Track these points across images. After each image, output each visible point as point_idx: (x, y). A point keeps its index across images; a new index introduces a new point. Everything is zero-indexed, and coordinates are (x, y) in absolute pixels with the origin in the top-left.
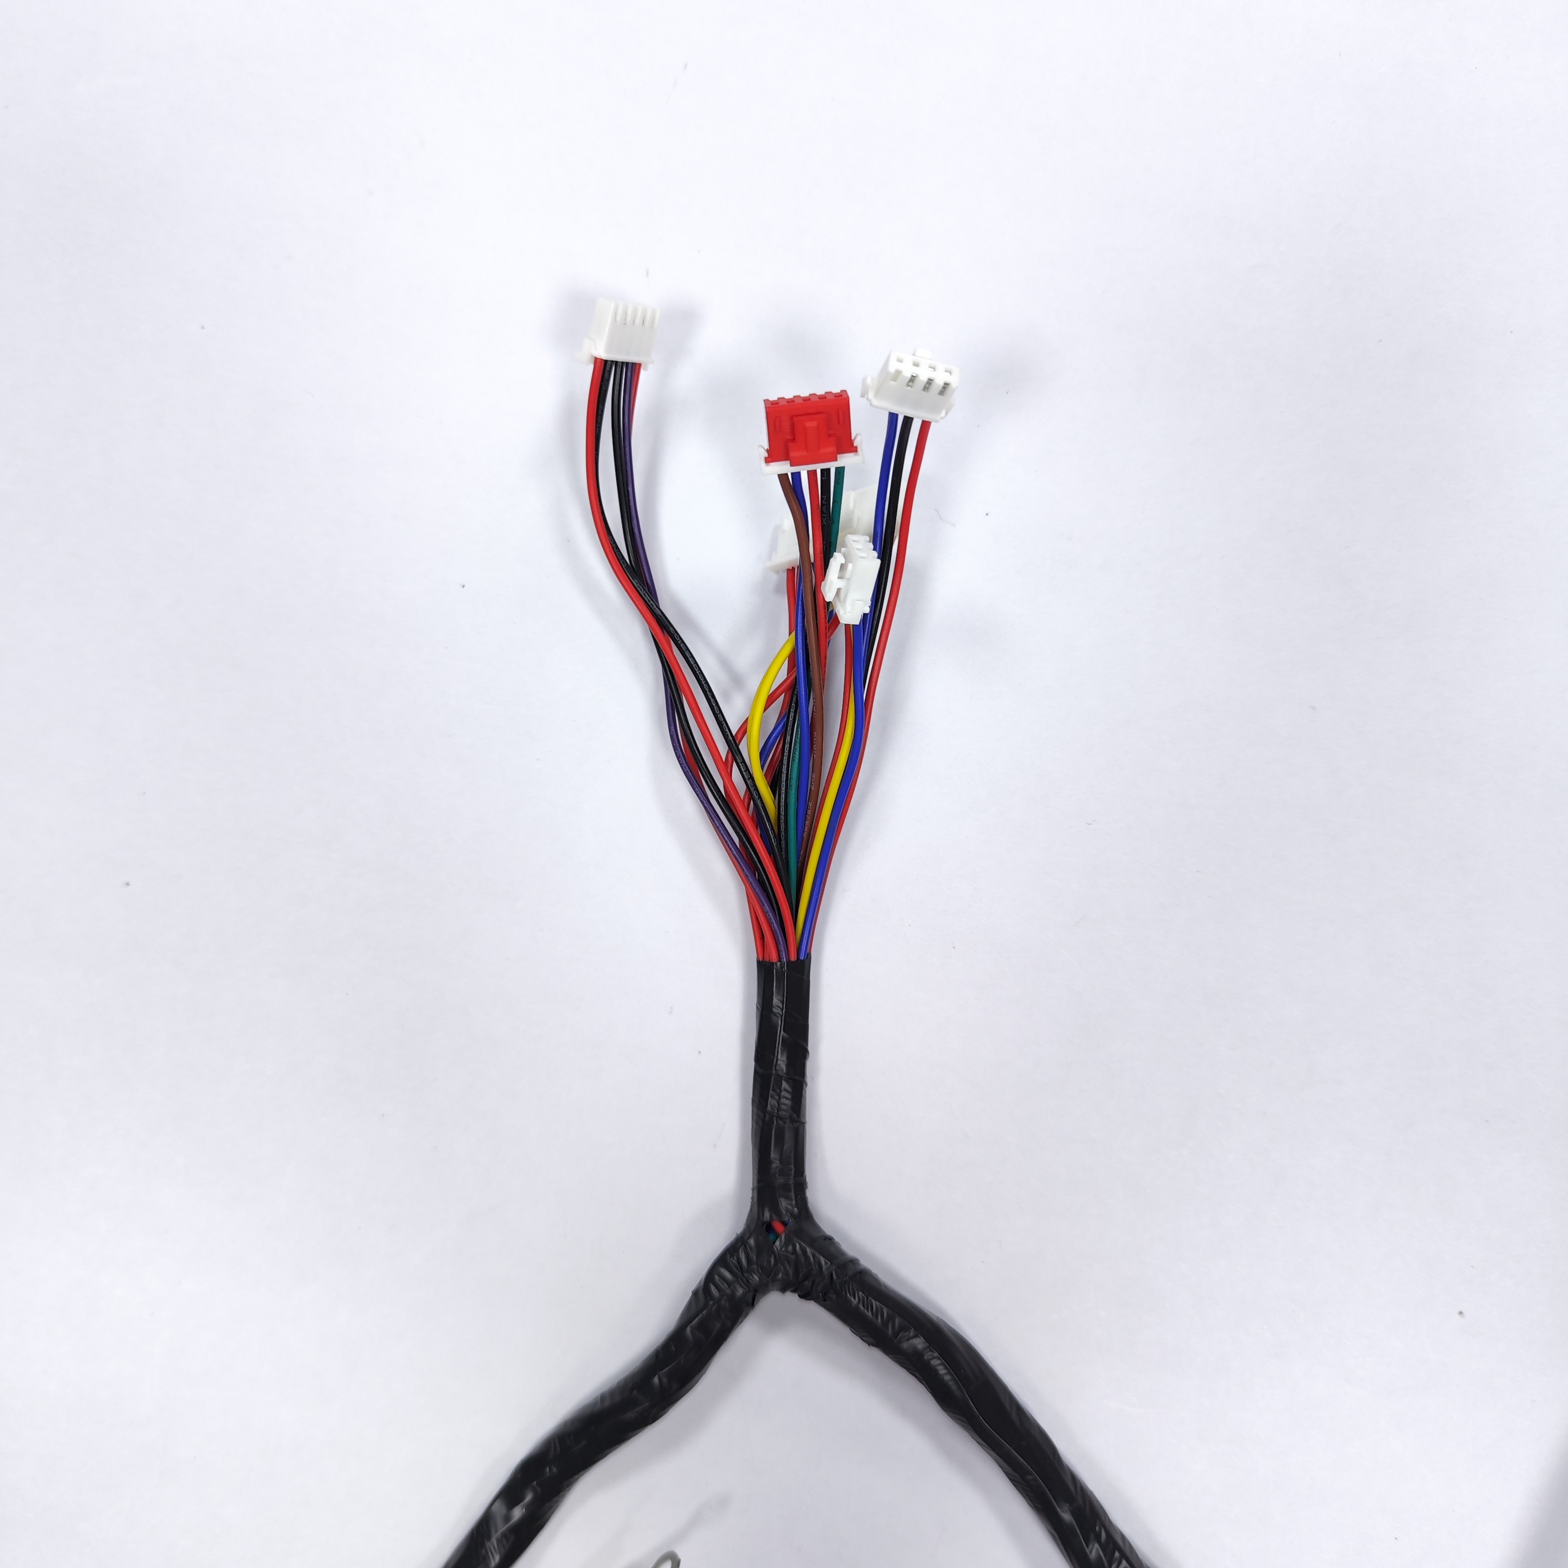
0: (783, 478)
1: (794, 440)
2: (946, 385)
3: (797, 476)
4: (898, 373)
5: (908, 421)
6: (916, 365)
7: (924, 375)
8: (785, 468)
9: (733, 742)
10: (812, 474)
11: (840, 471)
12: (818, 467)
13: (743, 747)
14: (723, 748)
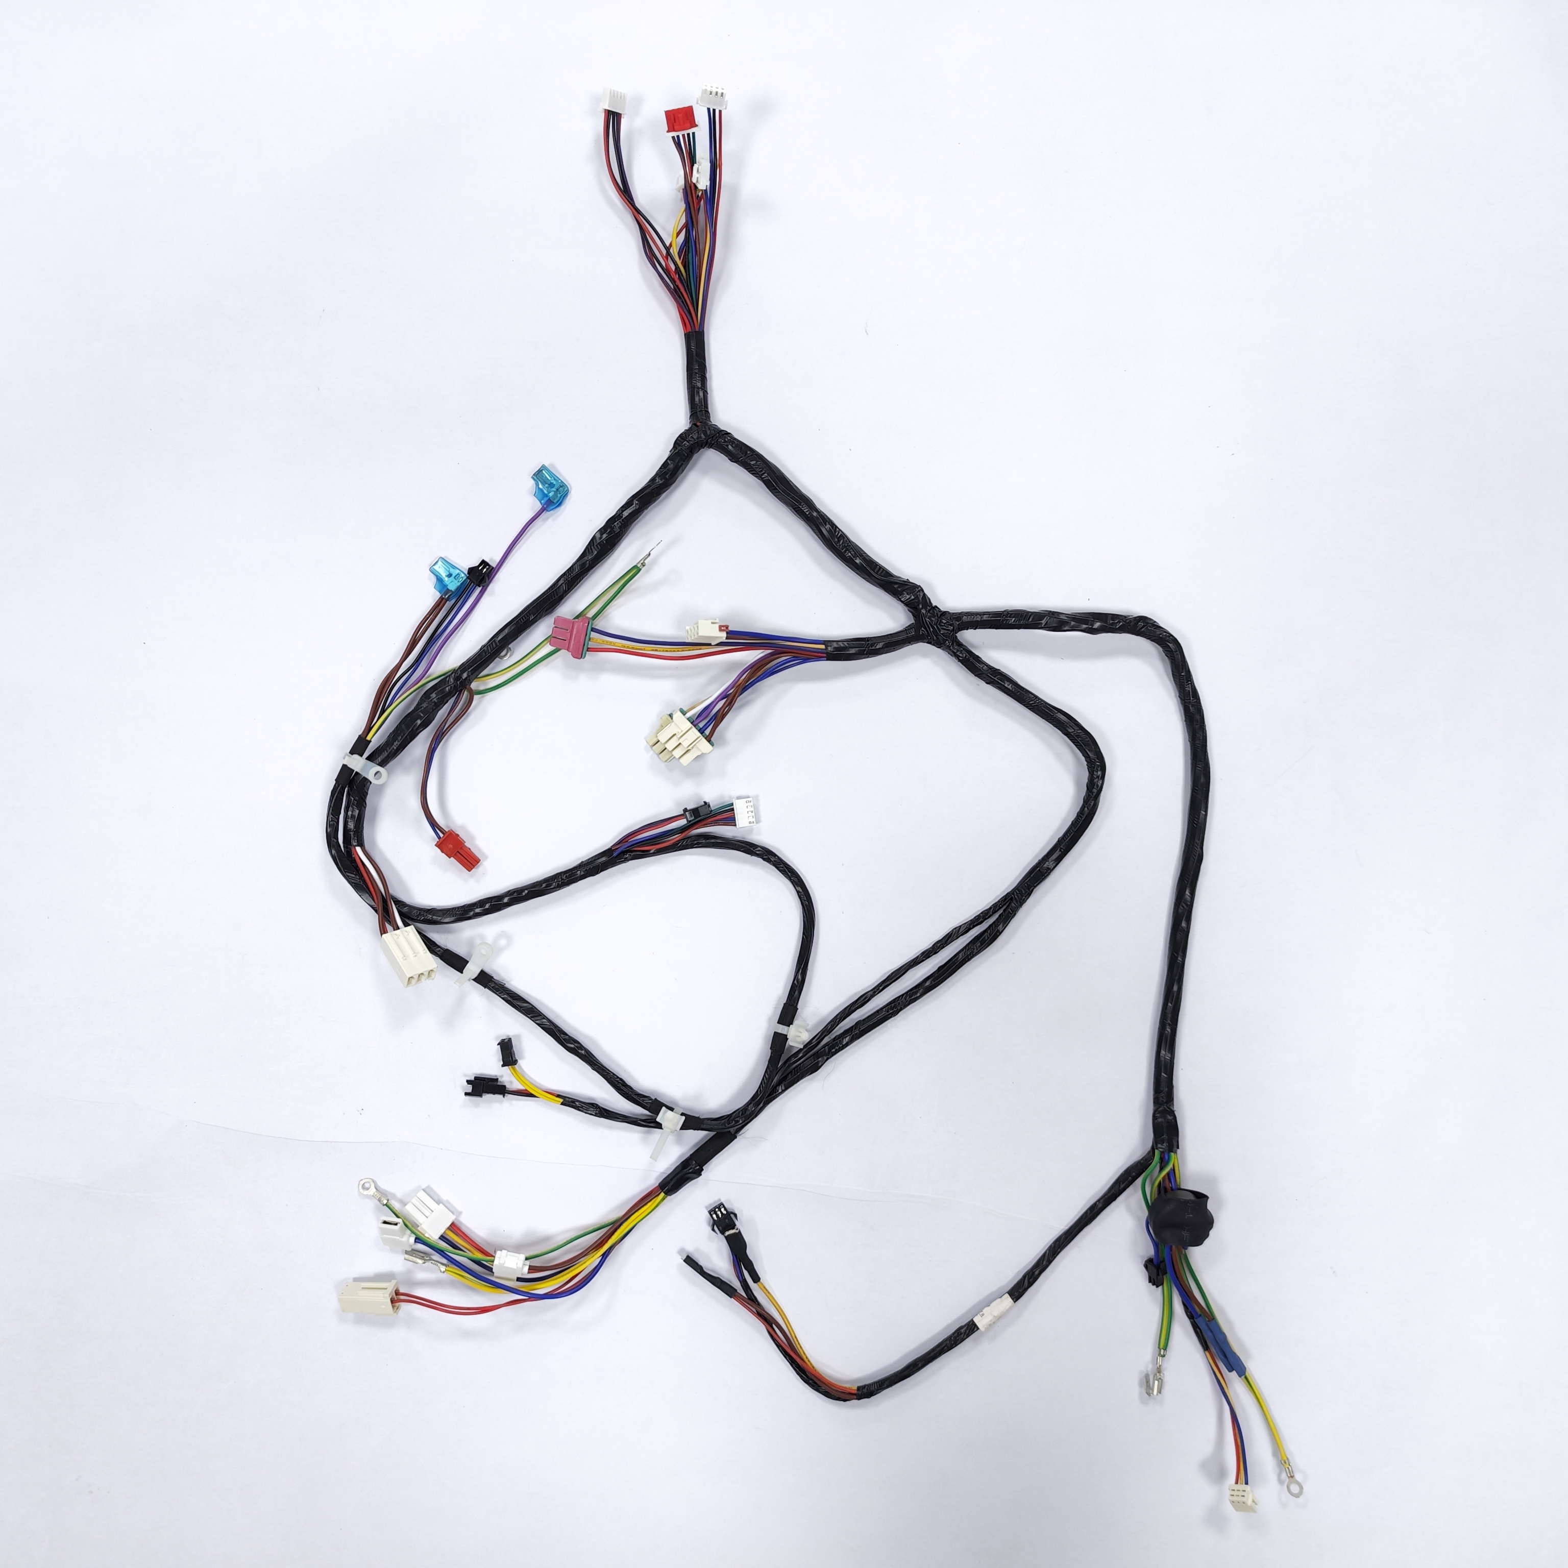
0: (673, 138)
1: (675, 122)
2: (722, 93)
3: (678, 137)
4: (706, 90)
5: (714, 110)
6: (712, 87)
7: (714, 90)
8: (675, 134)
9: (668, 249)
10: (683, 136)
11: (694, 134)
12: (685, 132)
13: (671, 250)
14: (664, 252)
